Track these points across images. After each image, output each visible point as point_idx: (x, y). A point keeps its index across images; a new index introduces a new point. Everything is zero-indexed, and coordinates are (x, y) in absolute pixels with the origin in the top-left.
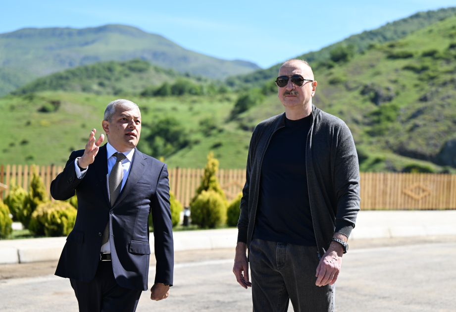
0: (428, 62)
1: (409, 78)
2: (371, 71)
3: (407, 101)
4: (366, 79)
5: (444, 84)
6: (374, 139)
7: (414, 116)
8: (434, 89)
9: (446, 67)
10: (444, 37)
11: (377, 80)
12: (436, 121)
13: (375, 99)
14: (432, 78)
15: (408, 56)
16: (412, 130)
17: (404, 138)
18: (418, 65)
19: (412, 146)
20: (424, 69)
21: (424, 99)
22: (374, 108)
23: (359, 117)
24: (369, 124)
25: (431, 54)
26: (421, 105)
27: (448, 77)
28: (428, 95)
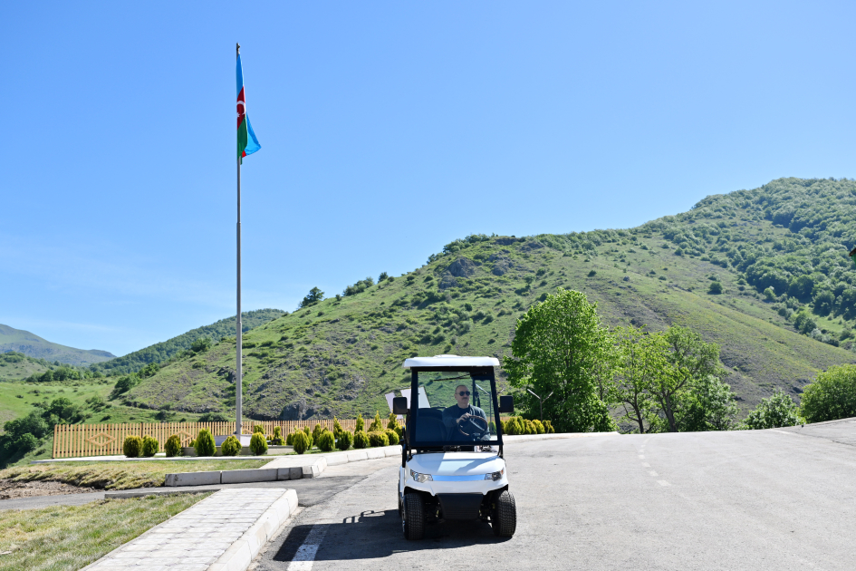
0: (266, 349)
1: (254, 362)
2: (224, 358)
3: (255, 378)
4: (221, 364)
5: (280, 365)
6: (231, 408)
7: (260, 390)
8: (272, 369)
9: (280, 354)
10: (277, 332)
11: (230, 364)
12: (277, 392)
13: (230, 378)
14: (271, 362)
15: (253, 346)
16: (259, 399)
17: (254, 406)
18: (260, 353)
19: (260, 411)
20: (264, 355)
21: (266, 377)
22: (230, 385)
23: (219, 392)
24: (225, 397)
25: (268, 344)
26: (265, 381)
27: (283, 360)
28: (269, 373)
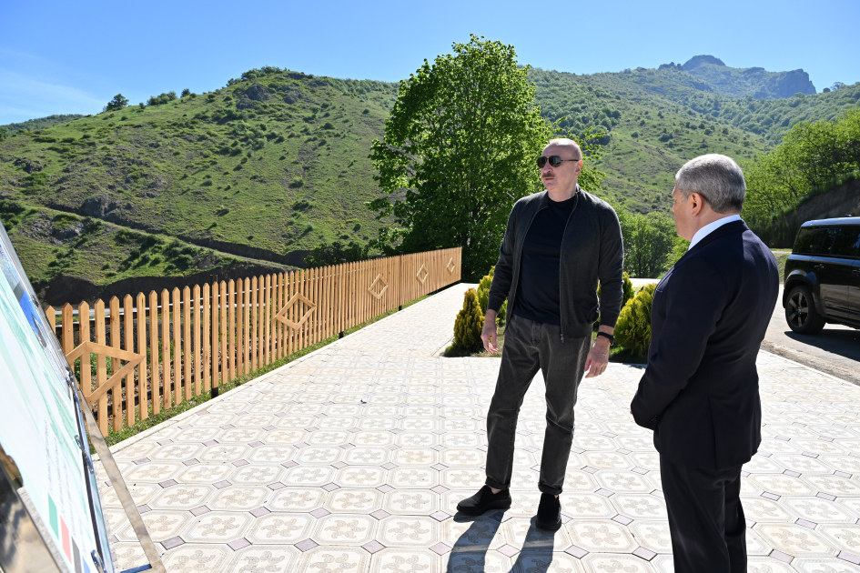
0: (67, 146)
1: (54, 156)
2: (22, 149)
3: (54, 170)
4: (18, 154)
5: (82, 161)
6: (29, 197)
7: (60, 182)
8: (74, 164)
9: (81, 151)
10: (79, 130)
11: (27, 155)
12: (78, 186)
13: (27, 169)
14: (72, 157)
15: (54, 141)
16: (59, 191)
17: (53, 196)
18: (61, 148)
19: (60, 202)
20: (65, 150)
21: (67, 171)
22: (28, 175)
23: (15, 181)
24: (22, 186)
25: (70, 141)
26: (65, 174)
27: (85, 157)
28: (70, 167)
